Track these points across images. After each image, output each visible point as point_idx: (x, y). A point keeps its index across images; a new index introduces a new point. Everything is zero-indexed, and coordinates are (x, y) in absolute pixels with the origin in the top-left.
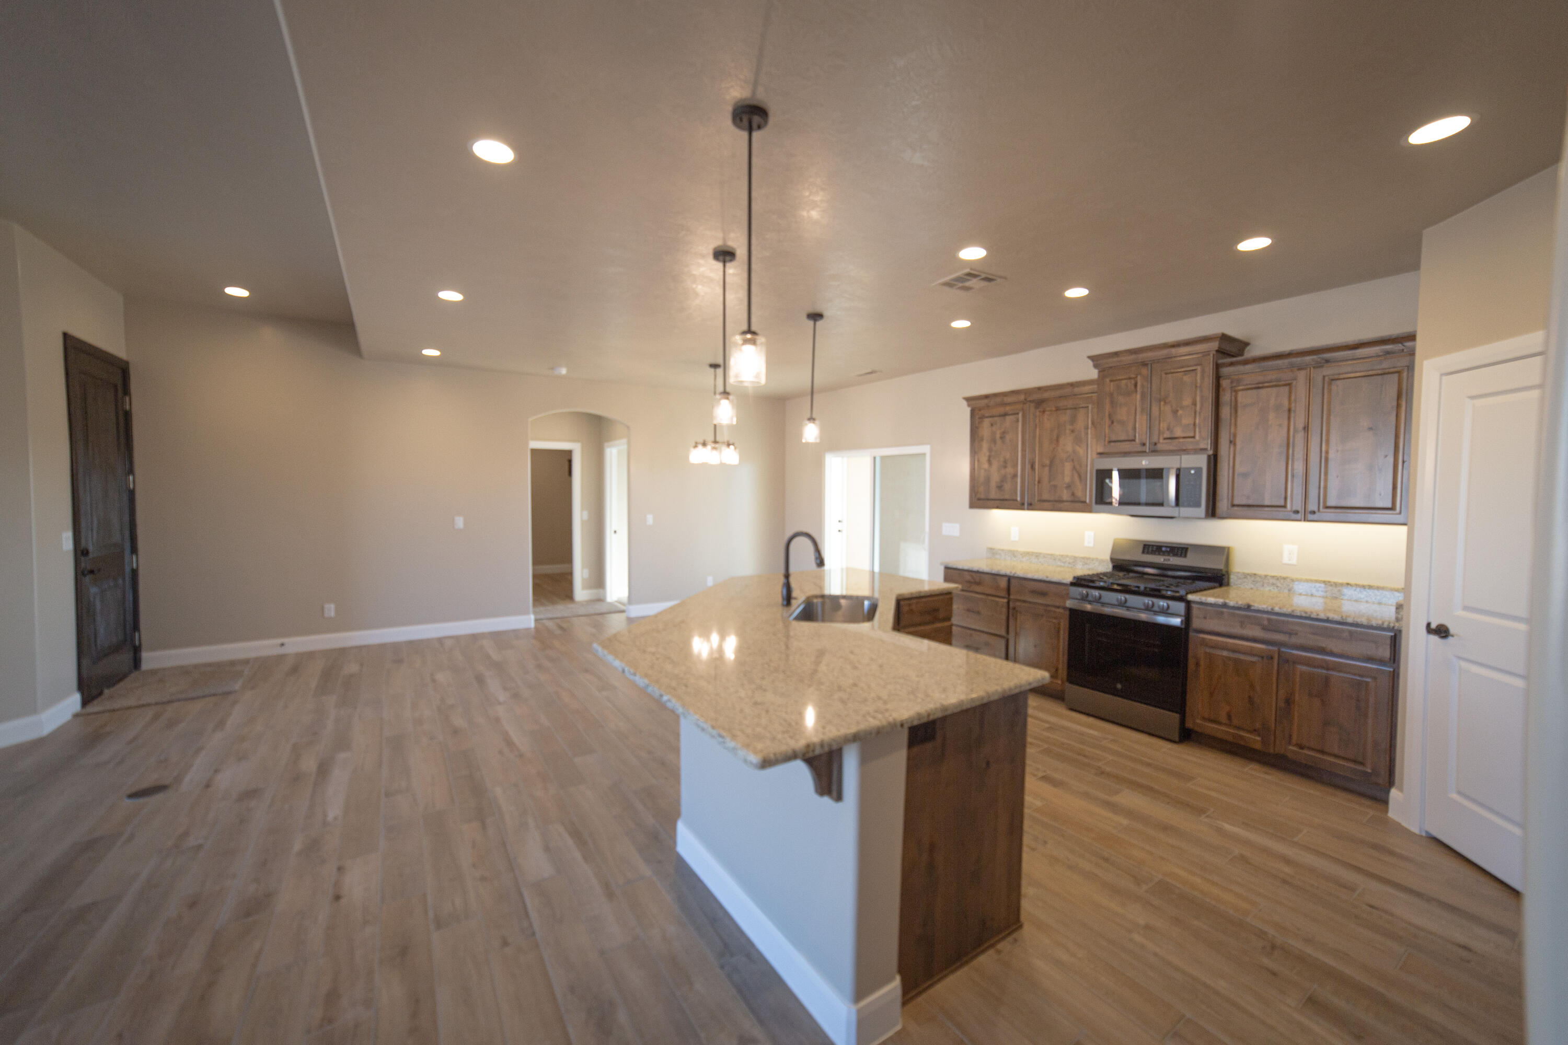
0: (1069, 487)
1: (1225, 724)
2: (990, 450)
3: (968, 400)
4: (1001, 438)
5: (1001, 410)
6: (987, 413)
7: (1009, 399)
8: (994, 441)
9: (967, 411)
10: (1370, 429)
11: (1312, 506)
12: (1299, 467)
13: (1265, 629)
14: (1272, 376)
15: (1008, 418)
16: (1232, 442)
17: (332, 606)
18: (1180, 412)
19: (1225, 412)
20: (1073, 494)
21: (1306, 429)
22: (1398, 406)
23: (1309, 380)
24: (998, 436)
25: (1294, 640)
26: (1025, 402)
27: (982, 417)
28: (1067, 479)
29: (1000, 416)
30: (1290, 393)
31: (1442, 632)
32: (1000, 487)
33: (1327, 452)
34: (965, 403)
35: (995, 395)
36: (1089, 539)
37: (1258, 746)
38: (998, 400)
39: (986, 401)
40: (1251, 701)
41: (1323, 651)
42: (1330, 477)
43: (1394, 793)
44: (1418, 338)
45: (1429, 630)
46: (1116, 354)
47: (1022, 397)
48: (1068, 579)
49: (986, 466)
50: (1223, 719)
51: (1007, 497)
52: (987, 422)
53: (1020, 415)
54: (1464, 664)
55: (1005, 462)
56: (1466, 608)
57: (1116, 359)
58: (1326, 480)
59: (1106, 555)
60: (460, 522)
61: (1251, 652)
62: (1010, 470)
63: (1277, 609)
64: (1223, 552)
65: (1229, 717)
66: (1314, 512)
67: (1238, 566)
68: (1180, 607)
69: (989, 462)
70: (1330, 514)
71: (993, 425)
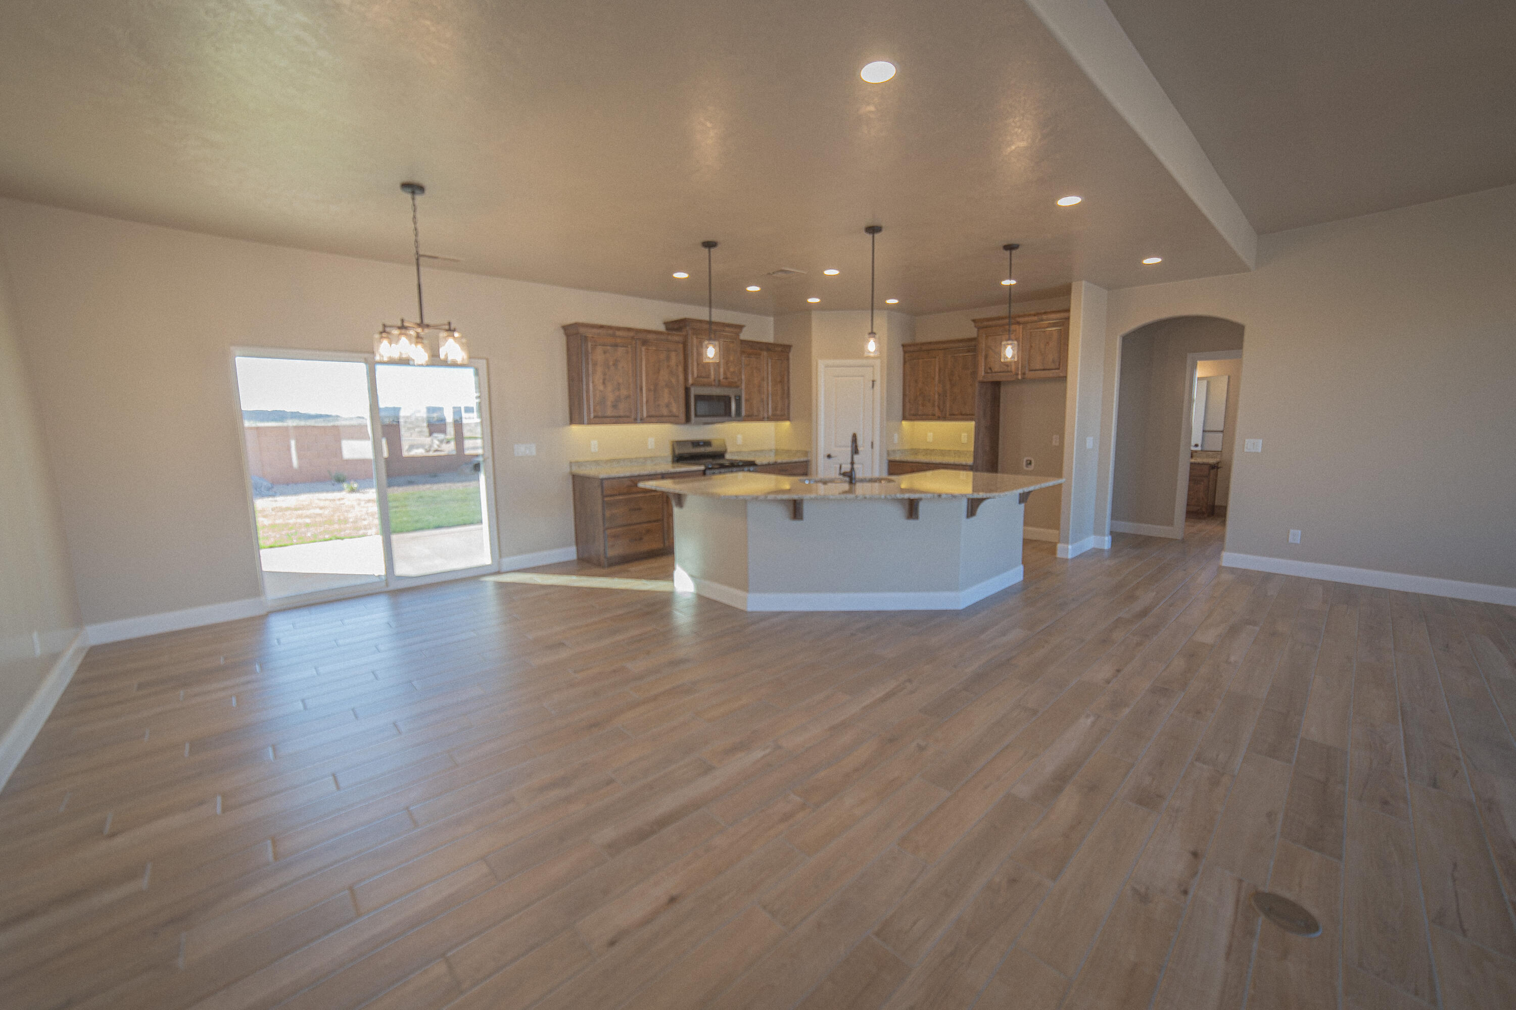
0: (667, 406)
2: (605, 374)
3: (563, 326)
4: (614, 365)
5: (612, 341)
6: (599, 342)
7: (618, 333)
9: (562, 336)
10: (780, 382)
15: (619, 349)
18: (729, 364)
20: (671, 411)
24: (611, 363)
26: (632, 338)
27: (596, 344)
28: (666, 401)
29: (612, 346)
30: (759, 361)
31: (829, 456)
32: (615, 406)
34: (560, 329)
35: (606, 327)
38: (609, 332)
39: (578, 329)
47: (631, 334)
49: (601, 388)
51: (622, 414)
52: (600, 349)
53: (629, 348)
55: (619, 384)
56: (836, 446)
59: (667, 452)
62: (624, 392)
67: (728, 448)
69: (604, 383)
71: (605, 353)
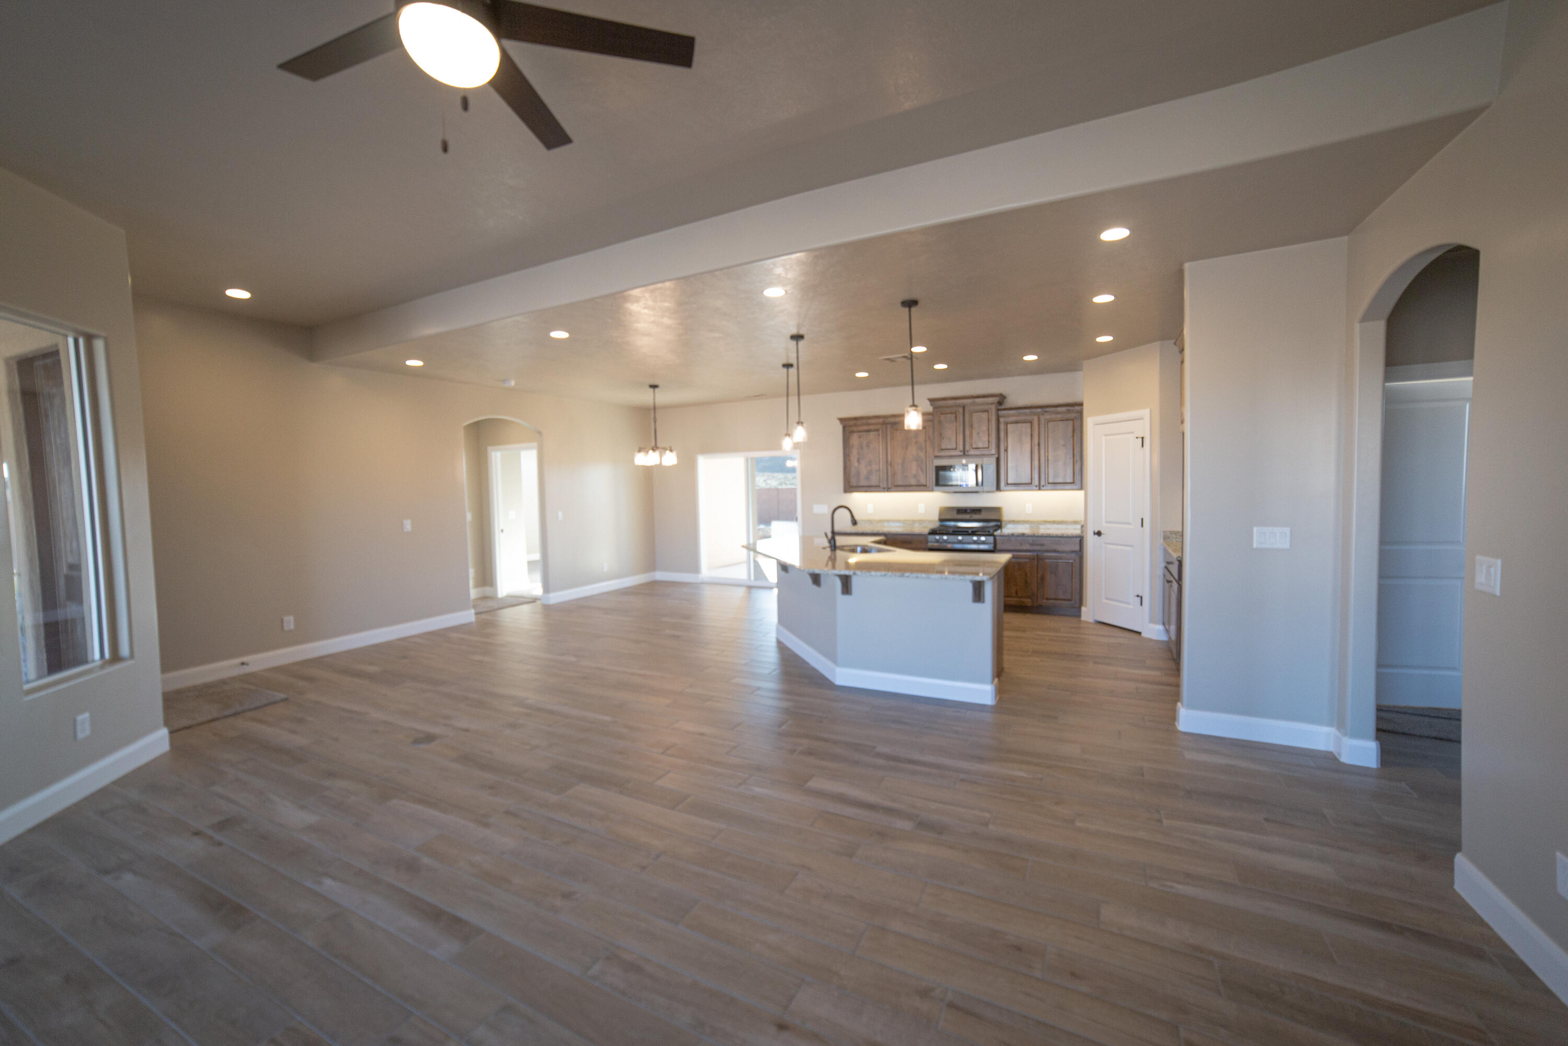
0: (915, 476)
1: (1015, 597)
2: (859, 454)
3: (842, 420)
4: (867, 446)
5: (866, 428)
6: (855, 429)
7: (872, 421)
8: (861, 447)
9: (840, 428)
10: (1064, 446)
11: (1043, 483)
12: (1036, 463)
13: (1032, 545)
14: (1022, 418)
15: (872, 433)
16: (1006, 450)
17: (291, 618)
18: (981, 434)
19: (1002, 434)
20: (918, 481)
21: (1039, 445)
22: (1073, 436)
23: (1039, 420)
24: (865, 445)
25: (1044, 548)
26: (884, 423)
27: (852, 432)
28: (914, 472)
29: (865, 432)
30: (1031, 427)
31: (1099, 534)
32: (867, 478)
33: (1048, 457)
34: (838, 422)
35: (862, 418)
36: (921, 509)
37: (1030, 604)
38: (864, 421)
39: (855, 422)
40: (1026, 582)
41: (1055, 551)
42: (1050, 469)
43: (1083, 609)
44: (1084, 405)
45: (1095, 533)
46: (945, 399)
47: (881, 420)
48: (926, 531)
49: (856, 464)
50: (1014, 594)
51: (874, 484)
52: (855, 436)
53: (880, 431)
54: (1107, 546)
55: (871, 461)
56: (1107, 522)
57: (944, 402)
58: (1048, 470)
59: (935, 517)
60: (408, 525)
61: (1025, 557)
62: (875, 467)
63: (1036, 534)
64: (997, 510)
65: (1017, 593)
66: (1043, 486)
67: (1006, 516)
68: (991, 539)
69: (858, 461)
70: (1050, 486)
71: (859, 437)
